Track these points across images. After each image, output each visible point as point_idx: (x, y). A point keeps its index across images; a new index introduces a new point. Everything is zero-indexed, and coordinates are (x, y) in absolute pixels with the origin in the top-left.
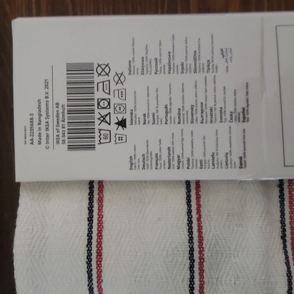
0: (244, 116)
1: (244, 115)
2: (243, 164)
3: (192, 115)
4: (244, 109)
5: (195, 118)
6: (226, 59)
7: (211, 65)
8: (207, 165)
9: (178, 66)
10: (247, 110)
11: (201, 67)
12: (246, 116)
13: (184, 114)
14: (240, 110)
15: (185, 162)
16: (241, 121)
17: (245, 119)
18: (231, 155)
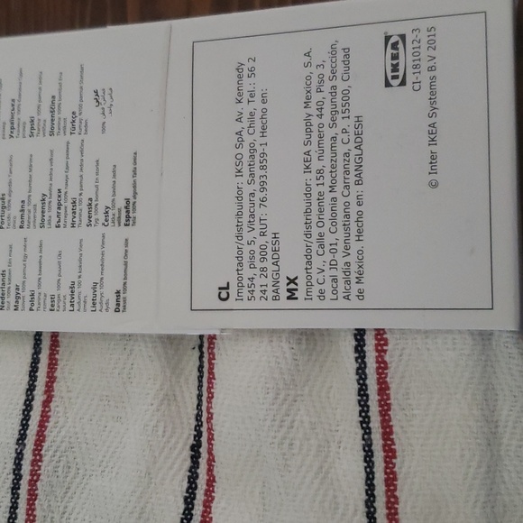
0: (128, 215)
1: (128, 212)
2: (122, 304)
3: (43, 212)
4: (128, 201)
5: (46, 218)
6: (103, 109)
7: (77, 120)
8: (61, 304)
9: (25, 123)
10: (134, 203)
11: (62, 125)
12: (131, 215)
13: (29, 211)
14: (121, 203)
15: (28, 298)
16: (122, 224)
17: (129, 220)
18: (101, 287)
